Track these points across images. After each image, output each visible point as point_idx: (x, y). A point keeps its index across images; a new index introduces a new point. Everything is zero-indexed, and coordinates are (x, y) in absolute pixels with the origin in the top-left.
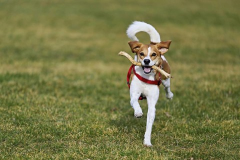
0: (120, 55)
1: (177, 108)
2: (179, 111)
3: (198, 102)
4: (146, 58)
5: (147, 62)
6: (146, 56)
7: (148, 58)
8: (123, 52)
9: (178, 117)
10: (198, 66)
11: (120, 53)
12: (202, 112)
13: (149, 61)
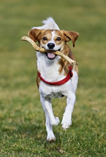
0: (22, 40)
1: (73, 142)
2: (75, 146)
3: (98, 135)
4: (49, 42)
5: (51, 46)
6: (50, 40)
7: (52, 42)
8: (26, 37)
9: (73, 153)
10: (98, 91)
11: (23, 38)
12: (102, 147)
13: (53, 46)
